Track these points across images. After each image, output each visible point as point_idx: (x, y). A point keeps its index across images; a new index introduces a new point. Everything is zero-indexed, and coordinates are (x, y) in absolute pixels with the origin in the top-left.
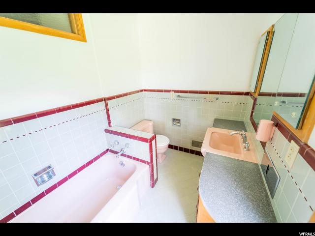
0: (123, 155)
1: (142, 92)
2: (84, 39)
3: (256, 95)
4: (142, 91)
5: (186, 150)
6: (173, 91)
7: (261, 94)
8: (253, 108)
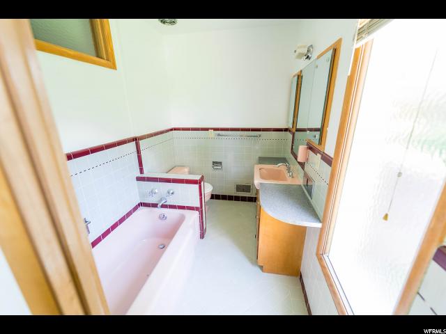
0: (163, 206)
1: (171, 132)
2: (114, 67)
3: (293, 130)
4: (172, 130)
5: (230, 198)
6: (211, 129)
7: (298, 130)
8: (293, 143)
